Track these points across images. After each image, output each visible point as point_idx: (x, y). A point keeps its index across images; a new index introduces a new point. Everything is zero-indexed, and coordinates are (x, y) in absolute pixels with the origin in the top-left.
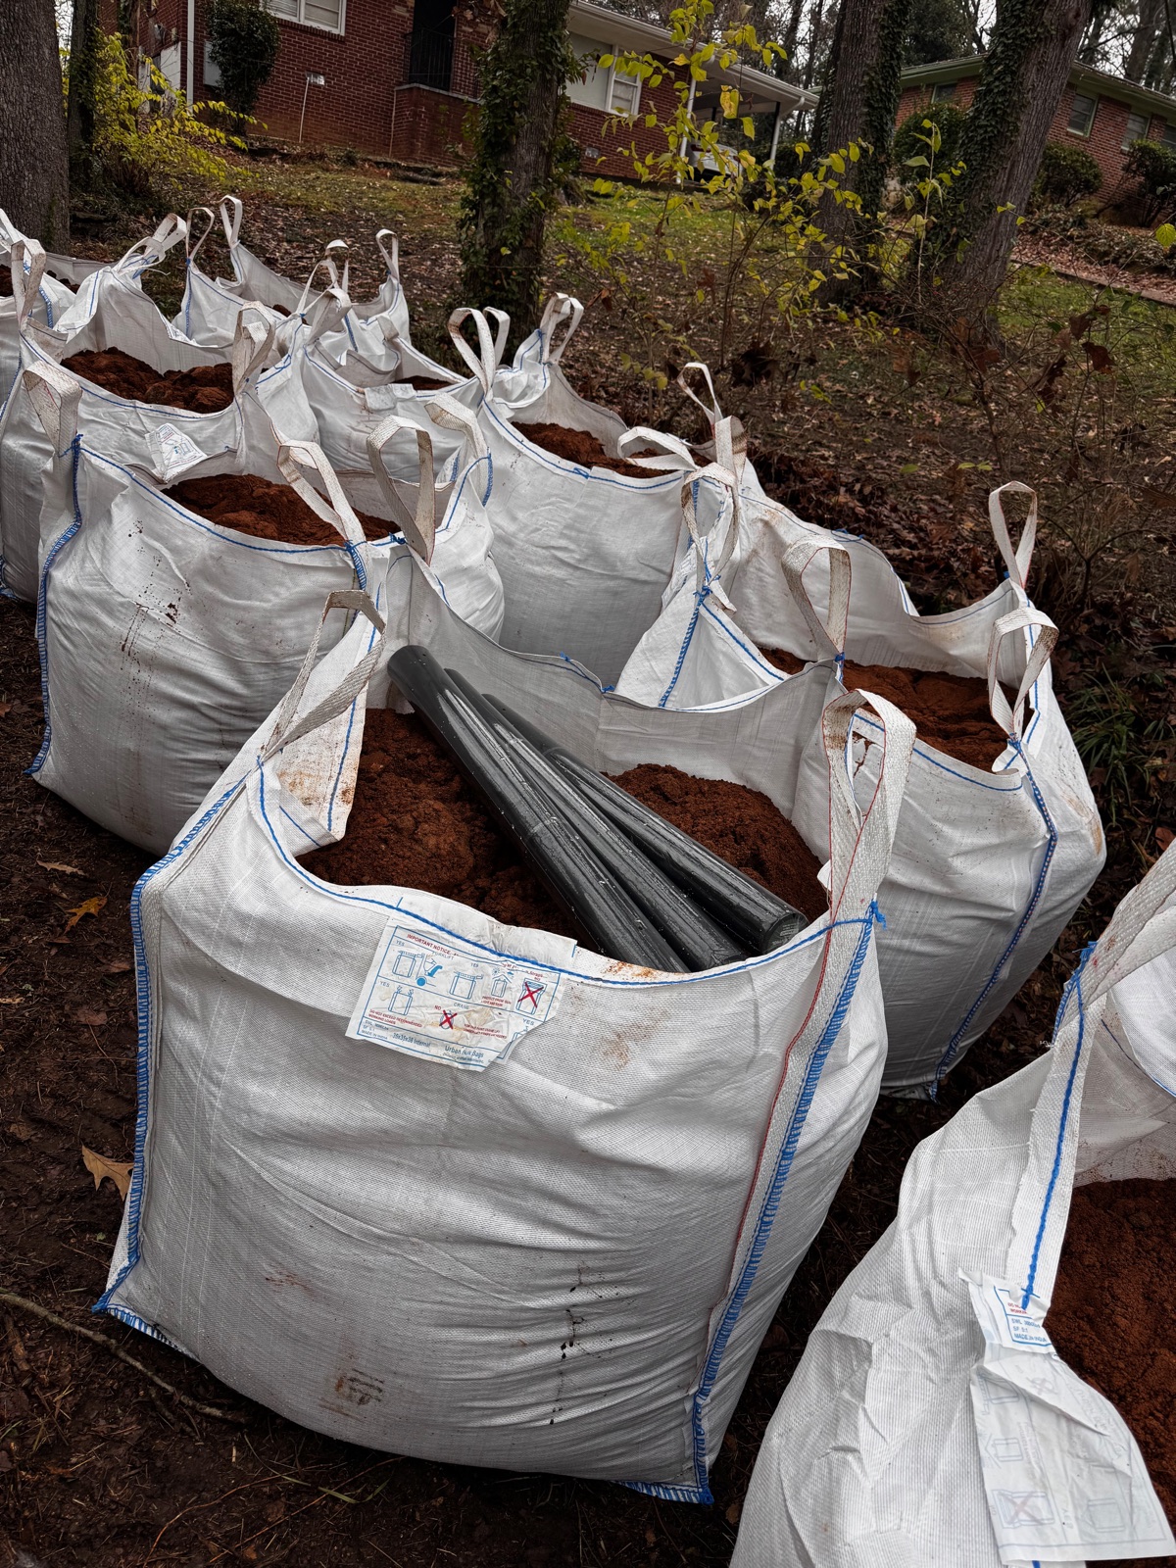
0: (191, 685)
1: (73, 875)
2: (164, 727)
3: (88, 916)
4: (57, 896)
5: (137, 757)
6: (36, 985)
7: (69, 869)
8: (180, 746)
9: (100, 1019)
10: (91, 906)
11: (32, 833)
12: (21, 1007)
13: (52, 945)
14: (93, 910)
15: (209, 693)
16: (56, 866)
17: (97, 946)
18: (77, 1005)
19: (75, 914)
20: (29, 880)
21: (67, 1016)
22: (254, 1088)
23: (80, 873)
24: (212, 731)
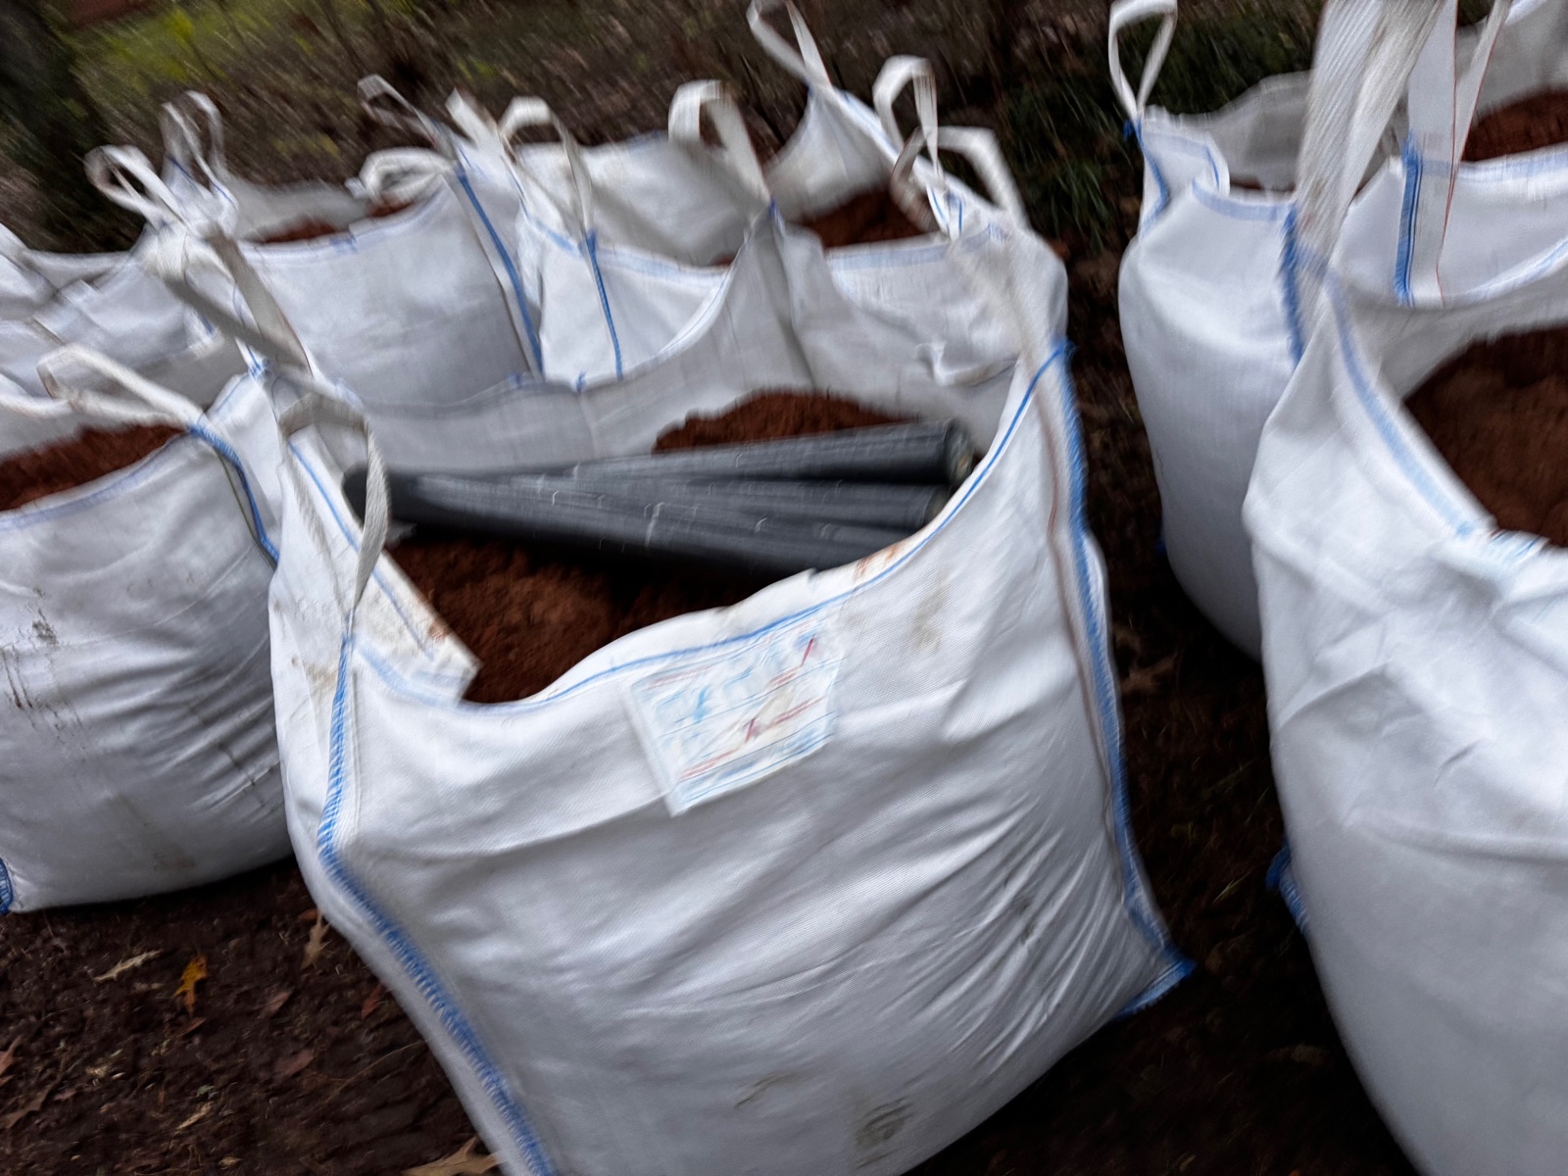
0: (126, 687)
1: (146, 963)
2: (130, 751)
3: (200, 986)
4: (149, 993)
5: (123, 802)
6: (209, 1081)
7: (137, 961)
8: (161, 756)
9: (305, 1058)
10: (194, 973)
11: (61, 961)
12: (215, 1113)
13: (189, 1037)
14: (200, 976)
15: (152, 681)
16: (119, 968)
17: (237, 1002)
18: (269, 1065)
19: (184, 994)
20: (104, 1001)
21: (269, 1081)
22: (604, 944)
23: (152, 954)
24: (184, 717)
